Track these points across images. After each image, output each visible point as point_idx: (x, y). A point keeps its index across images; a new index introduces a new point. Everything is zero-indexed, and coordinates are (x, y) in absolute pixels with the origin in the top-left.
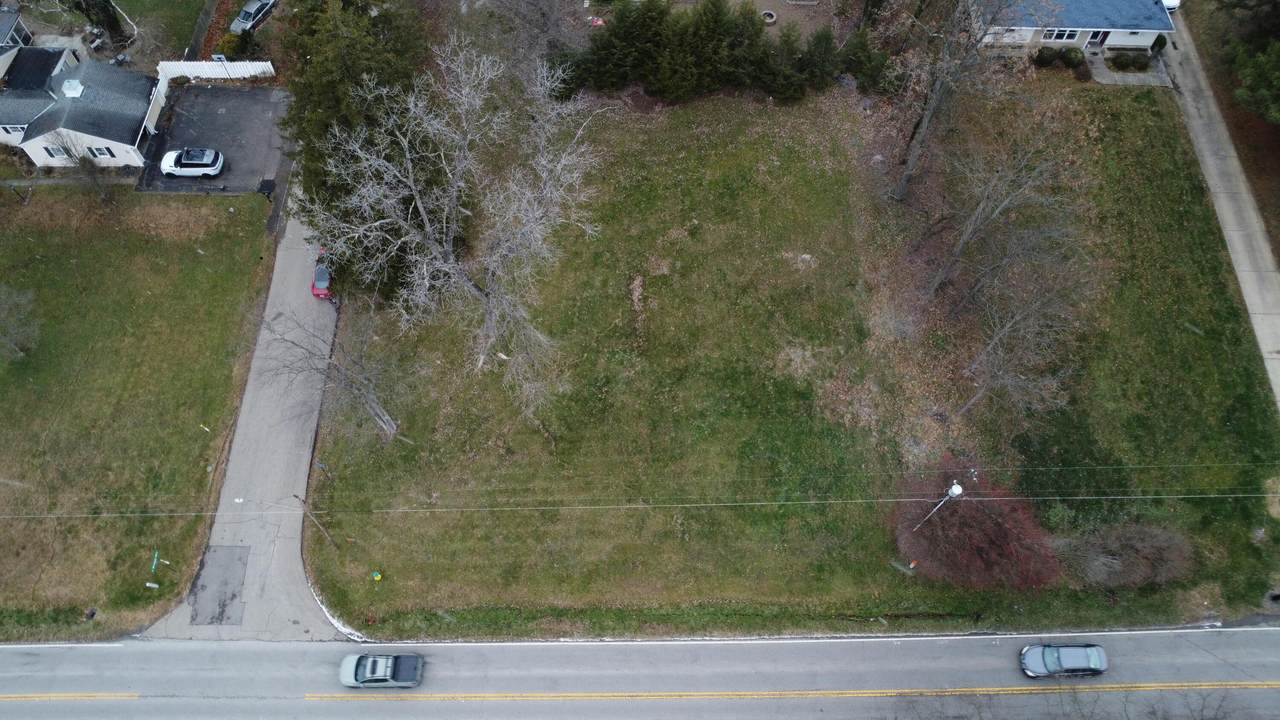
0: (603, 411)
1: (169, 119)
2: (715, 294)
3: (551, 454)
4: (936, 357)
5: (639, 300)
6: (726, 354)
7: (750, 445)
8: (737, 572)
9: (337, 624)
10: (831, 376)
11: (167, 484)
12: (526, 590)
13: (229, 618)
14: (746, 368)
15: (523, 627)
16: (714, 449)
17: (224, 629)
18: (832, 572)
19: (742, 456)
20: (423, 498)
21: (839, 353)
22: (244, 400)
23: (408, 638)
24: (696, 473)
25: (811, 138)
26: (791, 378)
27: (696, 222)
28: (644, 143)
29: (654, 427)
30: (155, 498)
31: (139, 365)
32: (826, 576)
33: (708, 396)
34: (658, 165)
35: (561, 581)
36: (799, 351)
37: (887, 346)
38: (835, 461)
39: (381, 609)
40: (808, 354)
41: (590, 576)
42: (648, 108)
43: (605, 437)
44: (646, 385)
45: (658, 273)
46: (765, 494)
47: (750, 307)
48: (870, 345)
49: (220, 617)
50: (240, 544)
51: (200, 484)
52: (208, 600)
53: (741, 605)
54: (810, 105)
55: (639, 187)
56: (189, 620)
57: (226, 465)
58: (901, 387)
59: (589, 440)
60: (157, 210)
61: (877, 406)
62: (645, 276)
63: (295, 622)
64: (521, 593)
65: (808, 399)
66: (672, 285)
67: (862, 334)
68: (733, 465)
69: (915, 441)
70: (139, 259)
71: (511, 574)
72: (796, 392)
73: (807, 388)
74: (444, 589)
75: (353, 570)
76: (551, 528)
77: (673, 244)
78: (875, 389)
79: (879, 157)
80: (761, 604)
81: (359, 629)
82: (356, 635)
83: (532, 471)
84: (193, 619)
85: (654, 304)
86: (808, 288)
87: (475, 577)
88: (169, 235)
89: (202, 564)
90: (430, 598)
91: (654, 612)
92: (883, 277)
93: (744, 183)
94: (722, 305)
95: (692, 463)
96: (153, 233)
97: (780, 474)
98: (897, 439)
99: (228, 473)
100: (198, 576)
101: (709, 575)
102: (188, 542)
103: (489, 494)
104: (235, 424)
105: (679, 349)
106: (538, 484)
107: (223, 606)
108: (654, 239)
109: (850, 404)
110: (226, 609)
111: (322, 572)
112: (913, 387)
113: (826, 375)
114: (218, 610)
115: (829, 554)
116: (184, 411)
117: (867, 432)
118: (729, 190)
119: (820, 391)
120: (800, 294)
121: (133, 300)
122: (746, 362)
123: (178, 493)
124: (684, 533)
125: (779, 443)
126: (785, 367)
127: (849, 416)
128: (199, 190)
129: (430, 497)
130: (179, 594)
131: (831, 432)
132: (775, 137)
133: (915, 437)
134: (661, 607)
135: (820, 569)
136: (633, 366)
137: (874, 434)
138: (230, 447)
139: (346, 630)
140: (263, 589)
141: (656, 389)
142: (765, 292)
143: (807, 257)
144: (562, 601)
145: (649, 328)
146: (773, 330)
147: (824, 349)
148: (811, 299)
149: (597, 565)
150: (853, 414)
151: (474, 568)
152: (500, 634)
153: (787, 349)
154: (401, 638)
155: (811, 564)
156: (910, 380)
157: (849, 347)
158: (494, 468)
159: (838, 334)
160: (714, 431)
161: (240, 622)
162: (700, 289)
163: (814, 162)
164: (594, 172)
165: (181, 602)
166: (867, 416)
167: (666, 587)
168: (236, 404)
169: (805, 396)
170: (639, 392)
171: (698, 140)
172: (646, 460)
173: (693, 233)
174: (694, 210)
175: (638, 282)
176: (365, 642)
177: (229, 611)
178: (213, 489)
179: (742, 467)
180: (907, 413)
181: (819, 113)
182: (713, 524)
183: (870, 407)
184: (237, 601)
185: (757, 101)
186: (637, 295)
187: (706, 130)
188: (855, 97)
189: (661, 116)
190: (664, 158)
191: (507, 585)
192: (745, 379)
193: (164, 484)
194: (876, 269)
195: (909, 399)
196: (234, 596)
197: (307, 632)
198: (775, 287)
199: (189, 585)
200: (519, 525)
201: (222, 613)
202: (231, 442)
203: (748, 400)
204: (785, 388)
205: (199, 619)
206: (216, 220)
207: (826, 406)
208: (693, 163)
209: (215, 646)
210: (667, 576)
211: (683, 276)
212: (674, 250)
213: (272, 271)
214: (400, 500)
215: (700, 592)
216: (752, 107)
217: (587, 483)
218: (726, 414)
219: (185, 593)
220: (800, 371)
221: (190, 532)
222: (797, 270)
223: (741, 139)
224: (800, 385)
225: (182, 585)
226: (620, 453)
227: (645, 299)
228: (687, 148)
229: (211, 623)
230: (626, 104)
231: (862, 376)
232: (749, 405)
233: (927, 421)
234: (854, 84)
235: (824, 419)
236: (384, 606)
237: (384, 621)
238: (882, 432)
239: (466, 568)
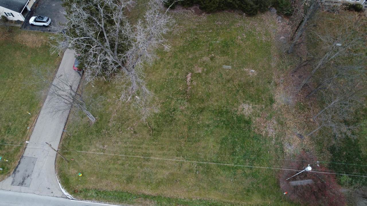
0: (171, 121)
1: (36, 6)
2: (218, 81)
3: (150, 135)
4: (300, 113)
5: (189, 81)
6: (219, 104)
7: (226, 139)
8: (216, 189)
9: (63, 191)
10: (259, 116)
11: (12, 132)
12: (134, 186)
13: (25, 184)
14: (227, 110)
15: (132, 201)
16: (212, 139)
17: (23, 188)
18: (253, 193)
19: (222, 143)
20: (101, 147)
21: (263, 108)
22: (44, 105)
23: (88, 200)
24: (204, 148)
25: (258, 29)
26: (243, 115)
27: (213, 55)
28: (197, 26)
29: (190, 129)
30: (8, 136)
31: (11, 89)
32: (250, 194)
33: (211, 119)
34: (202, 34)
35: (148, 184)
36: (247, 106)
37: (281, 107)
38: (258, 149)
39: (80, 187)
40: (251, 107)
41: (159, 183)
42: (200, 14)
43: (171, 131)
44: (188, 113)
45: (197, 72)
46: (229, 159)
47: (230, 87)
48: (275, 106)
49: (22, 184)
50: (34, 157)
51: (24, 133)
52: (19, 176)
53: (216, 202)
54: (258, 17)
55: (194, 41)
56: (11, 183)
57: (34, 127)
58: (285, 123)
59: (165, 131)
60: (26, 36)
61: (275, 129)
62: (192, 73)
63: (49, 189)
64: (132, 187)
65: (249, 124)
66: (202, 77)
67: (272, 101)
68: (218, 147)
69: (289, 144)
70: (18, 52)
71: (130, 179)
72: (245, 121)
73: (249, 119)
74: (104, 182)
75: (72, 171)
76: (147, 163)
77: (204, 62)
78: (275, 123)
79: (282, 37)
80: (224, 202)
81: (71, 194)
82: (70, 196)
83: (142, 141)
84: (13, 183)
85: (195, 83)
86: (252, 82)
87: (116, 179)
88: (29, 45)
89: (19, 163)
90: (98, 185)
91: (182, 200)
92: (281, 80)
93: (232, 43)
94: (220, 86)
95: (203, 144)
96: (24, 44)
97: (236, 152)
98: (283, 143)
99: (34, 130)
100: (17, 167)
101: (204, 188)
102: (16, 154)
103: (126, 147)
104: (39, 113)
105: (202, 101)
106: (144, 146)
107: (24, 179)
108: (197, 60)
109: (265, 127)
110: (25, 181)
111: (61, 170)
112: (290, 123)
113: (257, 115)
114: (22, 181)
115: (252, 185)
116: (23, 106)
117: (271, 139)
118: (226, 45)
119: (254, 121)
120: (249, 84)
121: (14, 66)
122: (227, 107)
123: (16, 135)
124: (197, 171)
125: (236, 140)
126: (241, 111)
127: (265, 132)
128: (41, 30)
129: (104, 146)
130: (9, 173)
131: (257, 138)
132: (245, 27)
133: (290, 143)
134: (185, 199)
135: (248, 191)
136: (184, 105)
137: (274, 140)
138: (36, 121)
139: (66, 194)
140: (39, 175)
141: (192, 115)
142: (236, 82)
143: (253, 71)
144: (148, 192)
145: (192, 92)
146: (238, 97)
147: (257, 106)
148: (253, 86)
149: (162, 180)
150: (266, 131)
151: (116, 175)
152: (122, 202)
153: (243, 104)
154: (86, 200)
155: (245, 189)
156: (289, 121)
157: (266, 106)
158: (128, 138)
159: (263, 100)
160: (212, 133)
161: (29, 186)
162: (212, 79)
163: (259, 37)
164: (178, 35)
165: (10, 176)
166: (272, 133)
167: (188, 191)
168: (41, 105)
169: (248, 122)
170: (185, 115)
171: (217, 26)
172: (185, 141)
173: (212, 59)
174: (213, 51)
175: (189, 75)
176: (72, 199)
177: (26, 181)
178: (28, 135)
179: (221, 147)
180: (287, 133)
181: (262, 20)
182: (208, 169)
183: (273, 129)
184: (29, 178)
185: (240, 14)
186: (189, 79)
187: (220, 23)
188: (275, 16)
189: (204, 17)
190: (204, 32)
191: (128, 183)
192: (226, 114)
193: (11, 132)
194: (279, 78)
195: (288, 128)
196: (29, 176)
197: (52, 193)
198: (240, 81)
199: (13, 170)
200: (135, 161)
201: (23, 182)
202: (37, 119)
203: (226, 122)
204: (241, 119)
205: (14, 183)
206: (45, 41)
207: (256, 127)
208: (214, 34)
209: (18, 194)
210: (188, 187)
211: (206, 74)
212: (204, 64)
213: (61, 60)
214: (93, 146)
215: (200, 195)
216: (237, 16)
217: (162, 148)
218: (217, 126)
219: (12, 173)
220: (247, 113)
221: (18, 150)
222: (249, 76)
223: (233, 27)
224: (247, 118)
225: (11, 170)
226: (176, 137)
227: (192, 81)
228: (213, 29)
229: (19, 185)
230: (192, 12)
231: (271, 117)
232: (226, 124)
233: (295, 137)
234: (276, 11)
235: (254, 132)
236: (82, 186)
237: (81, 192)
238: (277, 140)
239: (113, 175)
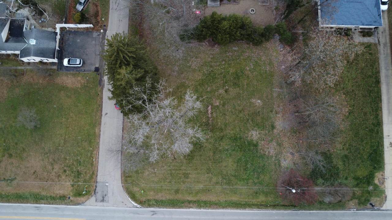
0: (200, 148)
2: (232, 112)
3: (186, 159)
4: (293, 136)
5: (210, 113)
6: (234, 132)
7: (240, 159)
8: (235, 193)
9: (133, 203)
10: (263, 140)
11: (83, 164)
12: (181, 196)
13: (105, 201)
14: (240, 136)
15: (181, 205)
16: (230, 160)
17: (105, 204)
18: (260, 194)
19: (238, 162)
20: (152, 170)
21: (266, 133)
22: (100, 140)
23: (152, 207)
24: (225, 167)
25: (263, 58)
26: (252, 140)
27: (227, 88)
28: (212, 58)
29: (214, 153)
30: (81, 168)
31: (68, 128)
32: (258, 195)
33: (229, 144)
34: (216, 67)
35: (190, 194)
36: (255, 132)
37: (280, 132)
38: (263, 165)
39: (144, 199)
40: (258, 133)
41: (197, 193)
42: (213, 46)
43: (201, 155)
44: (212, 140)
45: (216, 104)
46: (243, 173)
47: (242, 117)
48: (275, 131)
49: (103, 201)
50: (105, 181)
51: (92, 164)
52: (99, 195)
53: (236, 201)
54: (264, 46)
55: (210, 74)
56: (95, 201)
57: (98, 159)
58: (282, 144)
59: (197, 156)
60: (65, 78)
61: (275, 149)
62: (212, 106)
63: (123, 202)
64: (180, 196)
65: (256, 147)
66: (219, 109)
67: (273, 127)
68: (235, 165)
69: (284, 160)
70: (62, 92)
71: (177, 191)
72: (253, 144)
73: (256, 143)
74: (160, 195)
75: (136, 189)
76: (187, 180)
77: (220, 95)
78: (275, 144)
79: (283, 67)
80: (241, 201)
81: (139, 204)
82: (138, 206)
83: (181, 164)
84: (96, 201)
85: (214, 115)
86: (259, 112)
87: (168, 192)
88: (70, 86)
89: (96, 187)
90: (156, 197)
91: (213, 202)
92: (281, 109)
93: (242, 74)
94: (234, 116)
95: (224, 164)
96: (65, 85)
97: (247, 168)
98: (280, 159)
99: (99, 162)
100: (95, 190)
101: (228, 194)
102: (91, 180)
103: (170, 170)
104: (99, 147)
105: (221, 130)
106: (183, 168)
107: (103, 198)
108: (215, 93)
109: (268, 148)
110: (104, 198)
111: (128, 189)
112: (286, 144)
113: (262, 139)
114: (102, 199)
115: (259, 190)
116: (84, 143)
117: (272, 157)
118: (237, 76)
119: (260, 144)
120: (256, 114)
121: (63, 106)
122: (240, 135)
123: (86, 167)
124: (222, 183)
125: (248, 159)
126: (251, 137)
127: (268, 152)
128: (76, 71)
129: (154, 170)
130: (91, 194)
131: (262, 156)
132: (252, 57)
133: (285, 159)
134: (215, 201)
135: (257, 193)
136: (208, 135)
137: (274, 157)
138: (98, 154)
139: (136, 204)
140: (113, 194)
141: (215, 142)
142: (246, 112)
143: (259, 101)
144: (190, 198)
145: (213, 123)
146: (248, 125)
147: (262, 132)
148: (259, 115)
149: (199, 190)
150: (268, 151)
151: (168, 190)
152: (175, 207)
153: (252, 131)
154: (150, 207)
155: (254, 192)
156: (285, 142)
157: (269, 132)
158: (171, 163)
159: (266, 127)
160: (231, 155)
161: (108, 202)
162: (228, 111)
163: (264, 67)
164: (196, 68)
165: (92, 196)
166: (272, 152)
167: (217, 196)
168: (98, 141)
169: (256, 145)
170: (210, 143)
171: (228, 58)
172: (212, 162)
173: (226, 91)
174: (226, 83)
175: (210, 108)
176: (141, 208)
177: (105, 199)
178: (96, 166)
179: (238, 165)
180: (283, 152)
181: (266, 48)
182: (229, 181)
183: (273, 150)
184: (106, 196)
185: (248, 44)
186: (209, 111)
187: (231, 54)
188: (278, 43)
189: (217, 49)
190: (218, 64)
191: (176, 194)
192: (240, 140)
193: (82, 164)
194: (279, 107)
195: (284, 148)
196: (106, 195)
197: (126, 205)
198: (249, 111)
199: (94, 192)
200: (178, 179)
201: (103, 199)
202: (99, 152)
203: (240, 147)
204: (250, 143)
205: (97, 201)
206: (83, 82)
207: (261, 149)
208: (226, 66)
209: (103, 208)
210: (217, 193)
211: (223, 106)
212: (219, 97)
213: (102, 99)
214: (146, 171)
215: (225, 198)
216: (245, 46)
217: (196, 168)
218: (234, 150)
219: (93, 194)
220: (255, 138)
221: (91, 177)
222: (256, 106)
223: (242, 57)
224: (255, 142)
225: (92, 192)
226: (204, 160)
227: (212, 113)
228: (225, 60)
229: (101, 202)
230: (206, 44)
231: (272, 140)
232: (240, 148)
233: (289, 154)
234: (278, 38)
235: (260, 153)
237: (145, 202)
238: (276, 157)
239: (165, 190)
